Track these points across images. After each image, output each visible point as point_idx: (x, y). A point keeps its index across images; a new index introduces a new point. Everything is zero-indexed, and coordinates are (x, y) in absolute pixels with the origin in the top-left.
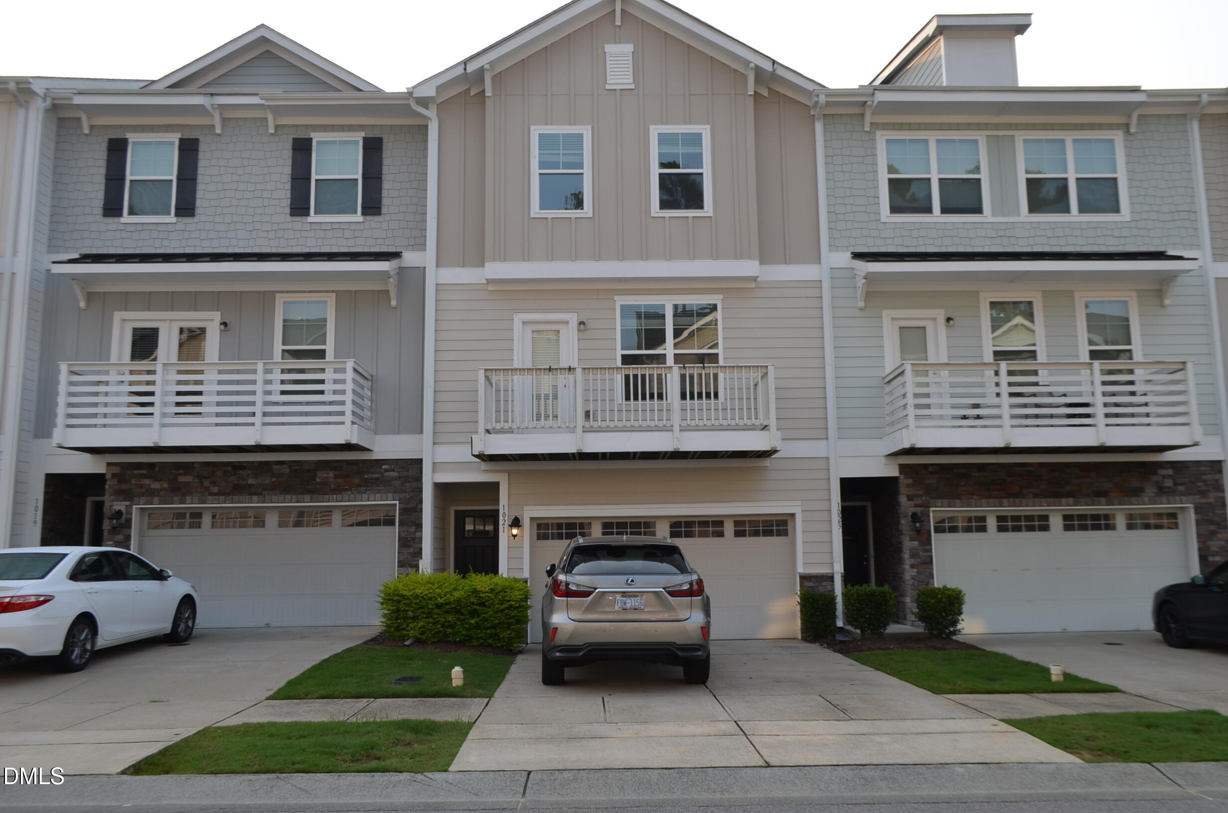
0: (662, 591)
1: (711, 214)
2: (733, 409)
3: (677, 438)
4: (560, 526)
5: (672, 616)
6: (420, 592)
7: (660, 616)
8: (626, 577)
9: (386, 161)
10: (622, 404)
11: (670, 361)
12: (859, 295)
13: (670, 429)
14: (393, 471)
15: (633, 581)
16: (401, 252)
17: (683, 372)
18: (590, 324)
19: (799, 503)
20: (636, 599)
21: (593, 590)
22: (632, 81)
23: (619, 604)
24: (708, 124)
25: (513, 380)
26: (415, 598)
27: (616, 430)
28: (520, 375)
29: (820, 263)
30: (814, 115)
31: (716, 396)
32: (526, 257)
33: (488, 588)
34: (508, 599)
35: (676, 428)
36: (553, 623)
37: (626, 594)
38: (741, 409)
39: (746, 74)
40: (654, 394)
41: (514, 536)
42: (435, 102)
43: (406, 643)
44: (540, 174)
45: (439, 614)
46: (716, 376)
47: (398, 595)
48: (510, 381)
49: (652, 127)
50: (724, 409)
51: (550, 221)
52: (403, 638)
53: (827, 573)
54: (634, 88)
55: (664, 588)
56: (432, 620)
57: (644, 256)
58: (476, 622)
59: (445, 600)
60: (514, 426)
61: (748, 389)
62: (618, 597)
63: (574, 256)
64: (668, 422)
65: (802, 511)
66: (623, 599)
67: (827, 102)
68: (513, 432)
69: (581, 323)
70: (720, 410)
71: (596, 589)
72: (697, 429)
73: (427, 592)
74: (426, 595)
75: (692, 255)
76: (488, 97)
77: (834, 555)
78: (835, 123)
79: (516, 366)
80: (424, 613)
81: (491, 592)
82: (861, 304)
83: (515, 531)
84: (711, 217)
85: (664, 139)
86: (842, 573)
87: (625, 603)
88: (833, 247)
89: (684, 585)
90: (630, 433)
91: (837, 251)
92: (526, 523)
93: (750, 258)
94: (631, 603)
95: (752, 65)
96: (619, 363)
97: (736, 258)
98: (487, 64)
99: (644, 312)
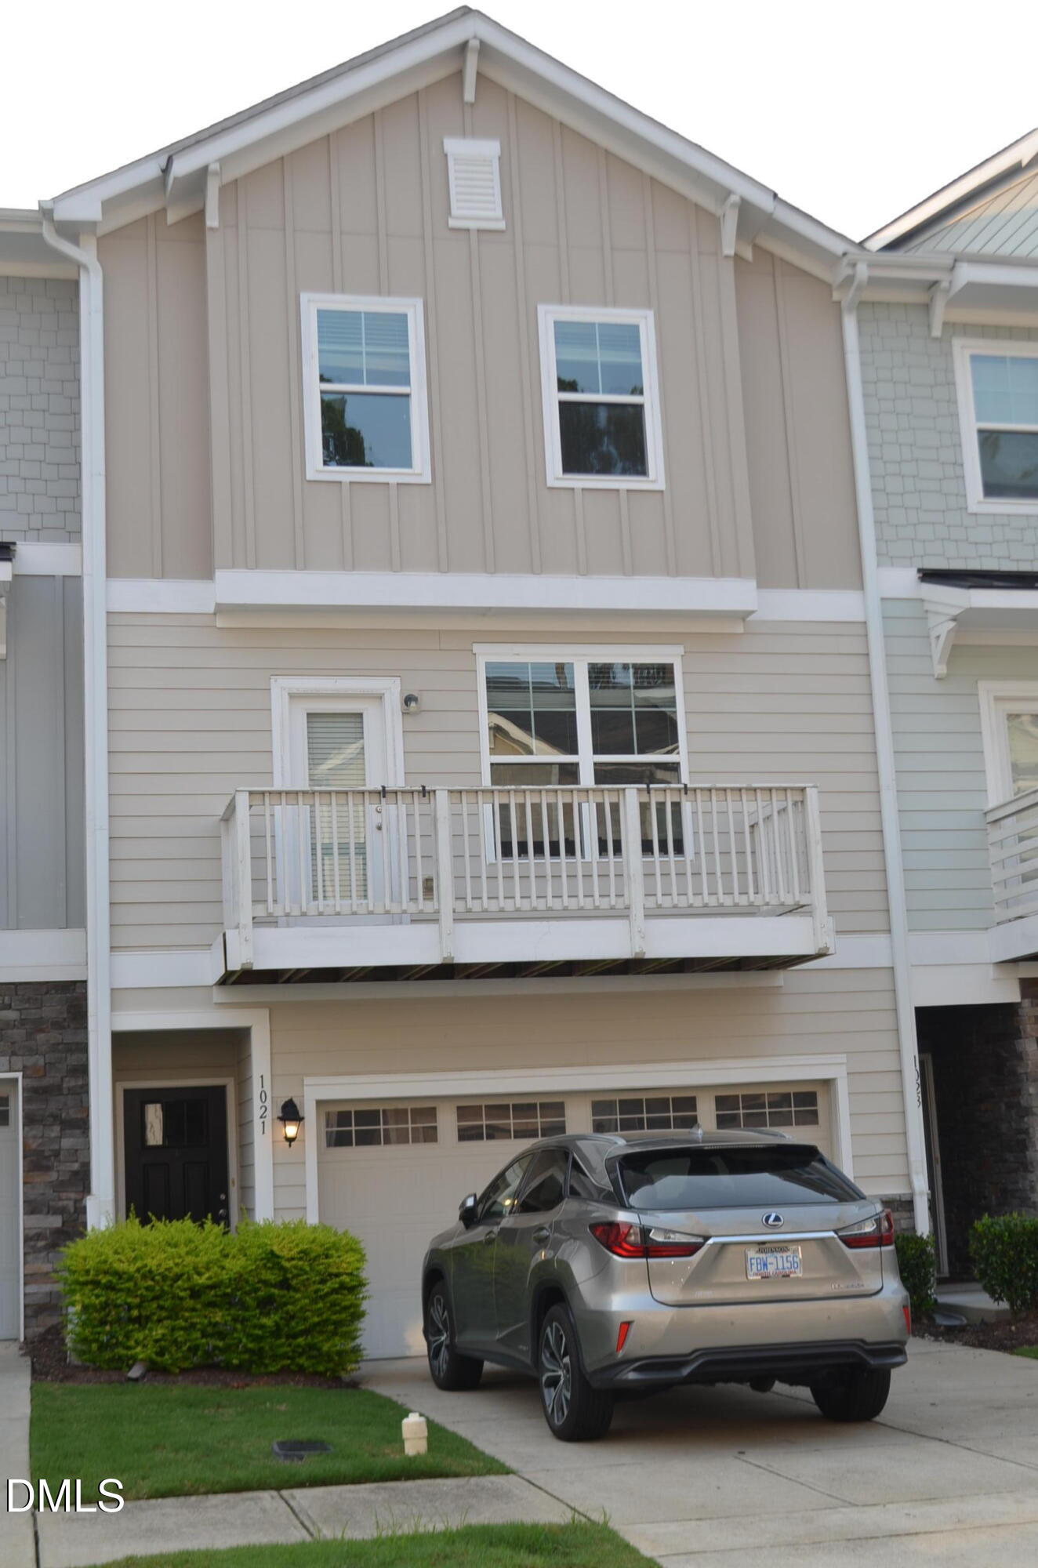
1: (661, 485)
2: (711, 874)
3: (640, 932)
5: (852, 1286)
6: (155, 1262)
7: (831, 1288)
8: (764, 1212)
10: (495, 864)
11: (586, 777)
12: (936, 656)
14: (9, 1008)
16: (15, 544)
18: (427, 701)
19: (843, 1058)
21: (700, 1240)
22: (499, 213)
23: (754, 1267)
24: (649, 306)
25: (272, 815)
26: (144, 1277)
27: (518, 916)
28: (287, 804)
29: (861, 586)
30: (839, 303)
31: (679, 849)
32: (299, 560)
33: (296, 1250)
34: (334, 1270)
35: (638, 912)
37: (767, 1245)
38: (727, 874)
39: (719, 213)
40: (558, 844)
41: (290, 1140)
42: (95, 235)
43: (135, 1372)
44: (323, 392)
45: (194, 1310)
46: (677, 806)
47: (106, 1273)
48: (268, 817)
49: (542, 309)
50: (696, 874)
51: (346, 489)
52: (121, 1364)
53: (900, 1195)
54: (504, 228)
56: (181, 1323)
57: (536, 564)
58: (277, 1324)
59: (209, 1278)
60: (278, 911)
61: (739, 833)
63: (396, 561)
64: (621, 900)
65: (848, 1074)
68: (277, 922)
69: (408, 700)
71: (707, 1238)
72: (676, 913)
73: (171, 1263)
74: (169, 1269)
75: (629, 567)
76: (212, 229)
77: (912, 1158)
78: (877, 320)
79: (277, 787)
80: (161, 1308)
81: (301, 1259)
82: (941, 669)
83: (291, 1130)
84: (662, 492)
85: (566, 333)
86: (928, 1194)
88: (885, 558)
90: (545, 923)
91: (892, 565)
92: (309, 1111)
93: (739, 574)
95: (734, 199)
96: (486, 781)
97: (713, 574)
98: (216, 161)
99: (532, 678)
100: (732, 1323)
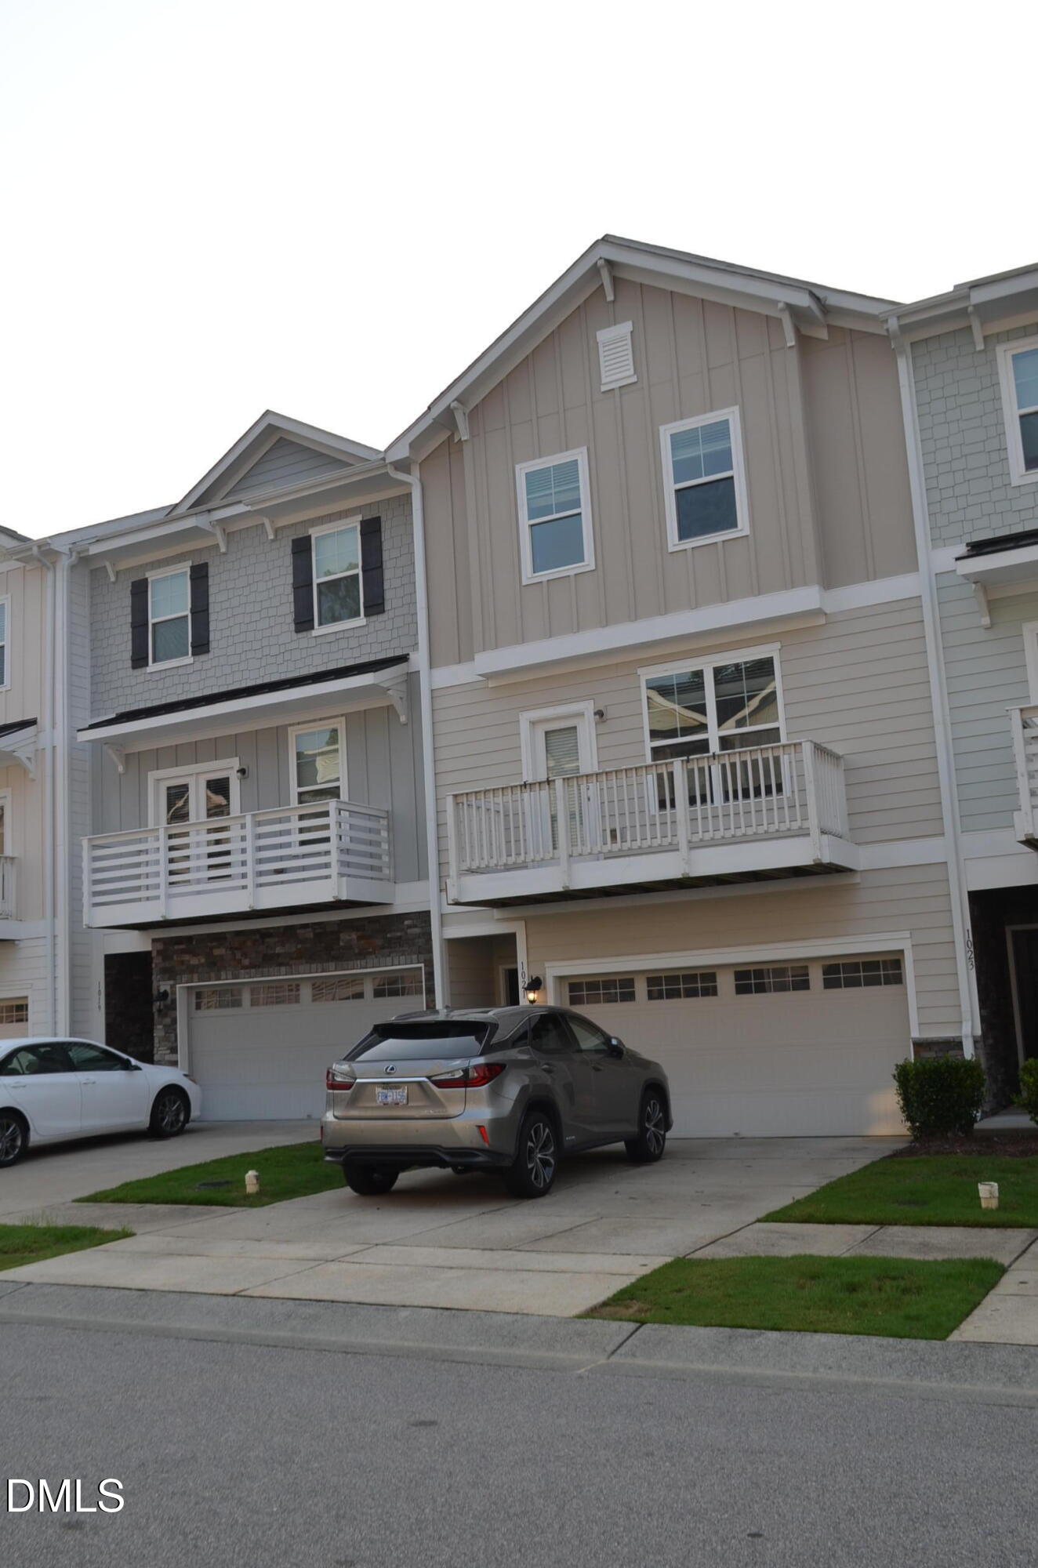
0: (424, 1082)
1: (747, 532)
3: (684, 860)
9: (386, 546)
11: (714, 747)
12: (978, 608)
14: (416, 926)
15: (392, 1069)
16: (408, 654)
17: (690, 766)
18: (609, 714)
19: (907, 934)
20: (398, 1091)
22: (632, 372)
24: (736, 404)
25: (522, 800)
27: (610, 856)
29: (917, 569)
30: (894, 349)
31: (780, 789)
32: (521, 638)
35: (683, 846)
39: (779, 318)
41: (532, 1002)
42: (418, 462)
44: (532, 526)
46: (777, 760)
49: (662, 429)
51: (545, 586)
53: (947, 1038)
54: (636, 380)
55: (429, 1078)
57: (664, 608)
62: (378, 1090)
64: (674, 838)
65: (913, 946)
66: (384, 1091)
67: (901, 327)
69: (600, 714)
72: (713, 844)
75: (725, 596)
76: (465, 441)
77: (963, 1009)
78: (930, 352)
79: (528, 778)
82: (986, 621)
83: (532, 996)
84: (747, 536)
86: (974, 1036)
87: (386, 1097)
88: (938, 540)
89: (456, 1073)
91: (945, 545)
92: (550, 983)
93: (805, 584)
94: (393, 1096)
96: (649, 759)
97: (786, 588)
98: (454, 401)
99: (677, 684)
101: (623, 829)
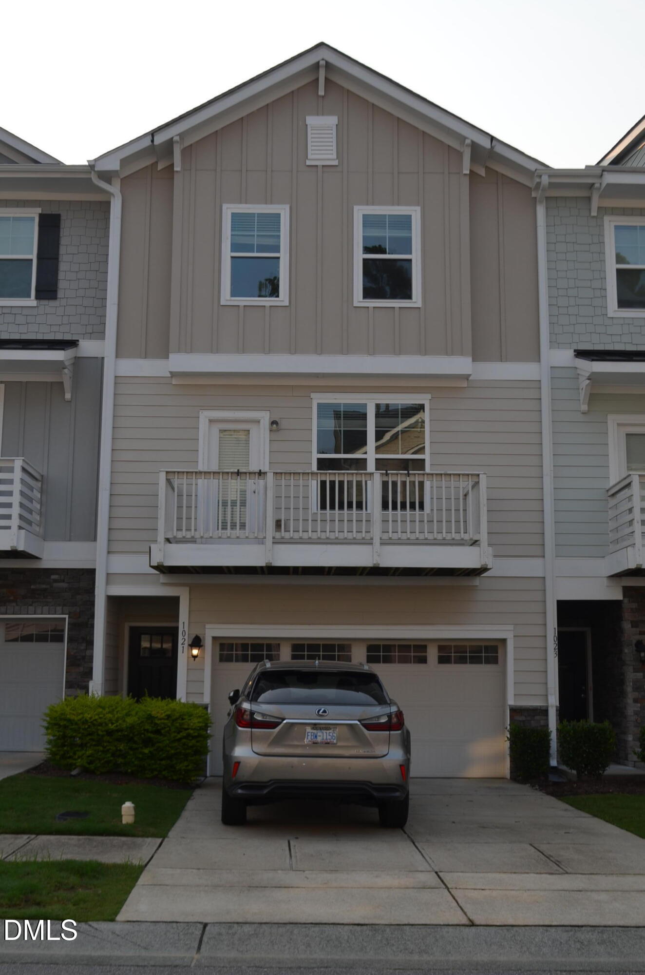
0: (357, 724)
1: (419, 304)
2: (440, 521)
3: (377, 552)
4: (245, 647)
5: (368, 752)
6: (89, 716)
7: (354, 752)
8: (318, 707)
9: (64, 241)
10: (317, 513)
11: (371, 466)
12: (582, 398)
13: (369, 542)
14: (63, 581)
15: (325, 712)
16: (78, 341)
17: (385, 479)
18: (284, 424)
19: (511, 627)
20: (328, 732)
21: (280, 721)
22: (335, 156)
23: (309, 737)
24: (418, 205)
25: (196, 484)
26: (83, 723)
27: (310, 542)
28: (205, 479)
29: (539, 361)
30: (536, 198)
31: (422, 507)
32: (214, 348)
33: (164, 715)
34: (186, 727)
35: (377, 541)
36: (236, 757)
37: (317, 726)
38: (449, 521)
39: (462, 151)
40: (352, 502)
41: (195, 657)
42: (119, 177)
43: (74, 773)
44: (232, 257)
45: (109, 742)
46: (421, 484)
47: (65, 720)
48: (194, 486)
49: (356, 208)
50: (431, 521)
51: (241, 309)
52: (70, 767)
53: (540, 706)
54: (337, 164)
55: (359, 721)
56: (101, 748)
57: (345, 349)
58: (150, 752)
59: (117, 726)
60: (197, 535)
61: (457, 499)
62: (309, 729)
63: (268, 349)
64: (368, 534)
65: (514, 636)
66: (315, 731)
67: (550, 183)
68: (196, 541)
69: (274, 423)
70: (426, 521)
71: (284, 719)
72: (399, 543)
73: (97, 717)
74: (95, 720)
75: (398, 350)
76: (177, 172)
77: (549, 685)
78: (558, 207)
79: (201, 467)
80: (92, 740)
81: (167, 719)
82: (584, 407)
83: (195, 652)
84: (420, 308)
85: (368, 221)
86: (556, 707)
87: (316, 737)
88: (554, 343)
89: (382, 717)
90: (325, 546)
91: (559, 348)
92: (208, 643)
93: (462, 353)
94: (322, 736)
95: (468, 142)
96: (314, 467)
97: (447, 354)
98: (177, 135)
99: (344, 411)
100: (292, 767)
101: (287, 521)
